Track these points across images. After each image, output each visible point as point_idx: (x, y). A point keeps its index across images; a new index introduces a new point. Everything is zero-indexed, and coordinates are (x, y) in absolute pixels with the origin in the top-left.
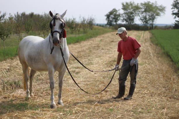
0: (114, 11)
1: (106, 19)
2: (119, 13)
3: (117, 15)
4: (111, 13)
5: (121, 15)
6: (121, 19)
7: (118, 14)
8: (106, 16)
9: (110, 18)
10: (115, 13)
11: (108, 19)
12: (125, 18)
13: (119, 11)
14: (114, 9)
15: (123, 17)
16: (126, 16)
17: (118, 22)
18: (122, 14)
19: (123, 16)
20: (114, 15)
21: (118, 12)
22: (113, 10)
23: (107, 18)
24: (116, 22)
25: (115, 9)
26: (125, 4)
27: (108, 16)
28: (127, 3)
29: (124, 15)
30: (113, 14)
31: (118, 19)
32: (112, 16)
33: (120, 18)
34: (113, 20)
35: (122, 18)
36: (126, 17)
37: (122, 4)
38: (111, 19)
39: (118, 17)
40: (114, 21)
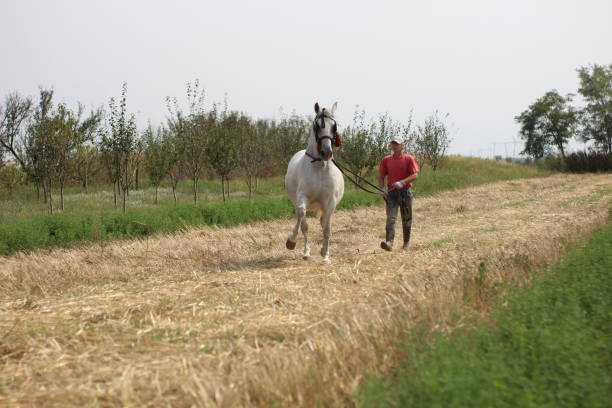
0: (550, 100)
1: (523, 133)
2: (571, 108)
3: (565, 116)
4: (539, 109)
5: (577, 116)
6: (578, 132)
7: (566, 110)
8: (519, 119)
9: (536, 126)
10: (553, 108)
11: (527, 132)
12: (593, 126)
13: (568, 99)
14: (548, 94)
15: (584, 124)
16: (594, 117)
17: (566, 142)
18: (581, 113)
19: (585, 120)
20: (551, 117)
21: (568, 103)
22: (546, 98)
23: (525, 128)
24: (559, 141)
25: (556, 94)
26: (591, 73)
27: (529, 122)
28: (598, 71)
29: (588, 116)
30: (549, 113)
31: (569, 129)
32: (544, 120)
33: (573, 129)
34: (548, 136)
35: (581, 128)
36: (594, 122)
37: (578, 74)
38: (539, 132)
39: (567, 125)
40: (552, 139)
